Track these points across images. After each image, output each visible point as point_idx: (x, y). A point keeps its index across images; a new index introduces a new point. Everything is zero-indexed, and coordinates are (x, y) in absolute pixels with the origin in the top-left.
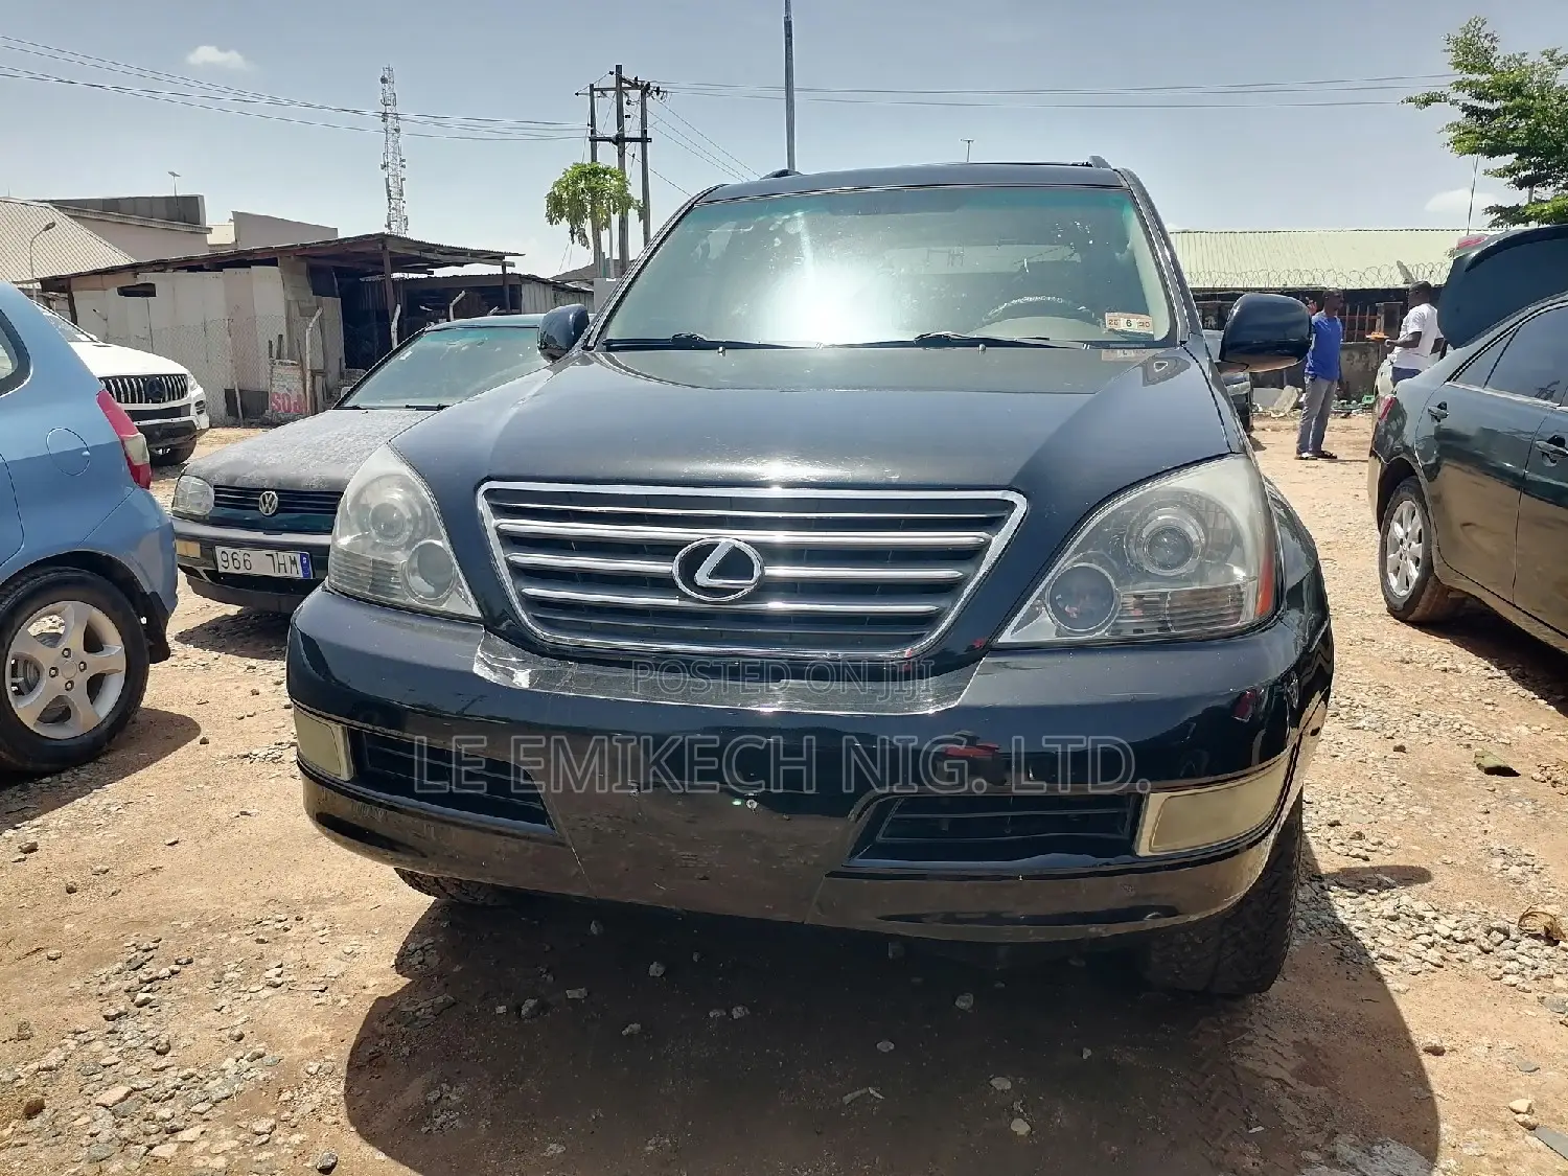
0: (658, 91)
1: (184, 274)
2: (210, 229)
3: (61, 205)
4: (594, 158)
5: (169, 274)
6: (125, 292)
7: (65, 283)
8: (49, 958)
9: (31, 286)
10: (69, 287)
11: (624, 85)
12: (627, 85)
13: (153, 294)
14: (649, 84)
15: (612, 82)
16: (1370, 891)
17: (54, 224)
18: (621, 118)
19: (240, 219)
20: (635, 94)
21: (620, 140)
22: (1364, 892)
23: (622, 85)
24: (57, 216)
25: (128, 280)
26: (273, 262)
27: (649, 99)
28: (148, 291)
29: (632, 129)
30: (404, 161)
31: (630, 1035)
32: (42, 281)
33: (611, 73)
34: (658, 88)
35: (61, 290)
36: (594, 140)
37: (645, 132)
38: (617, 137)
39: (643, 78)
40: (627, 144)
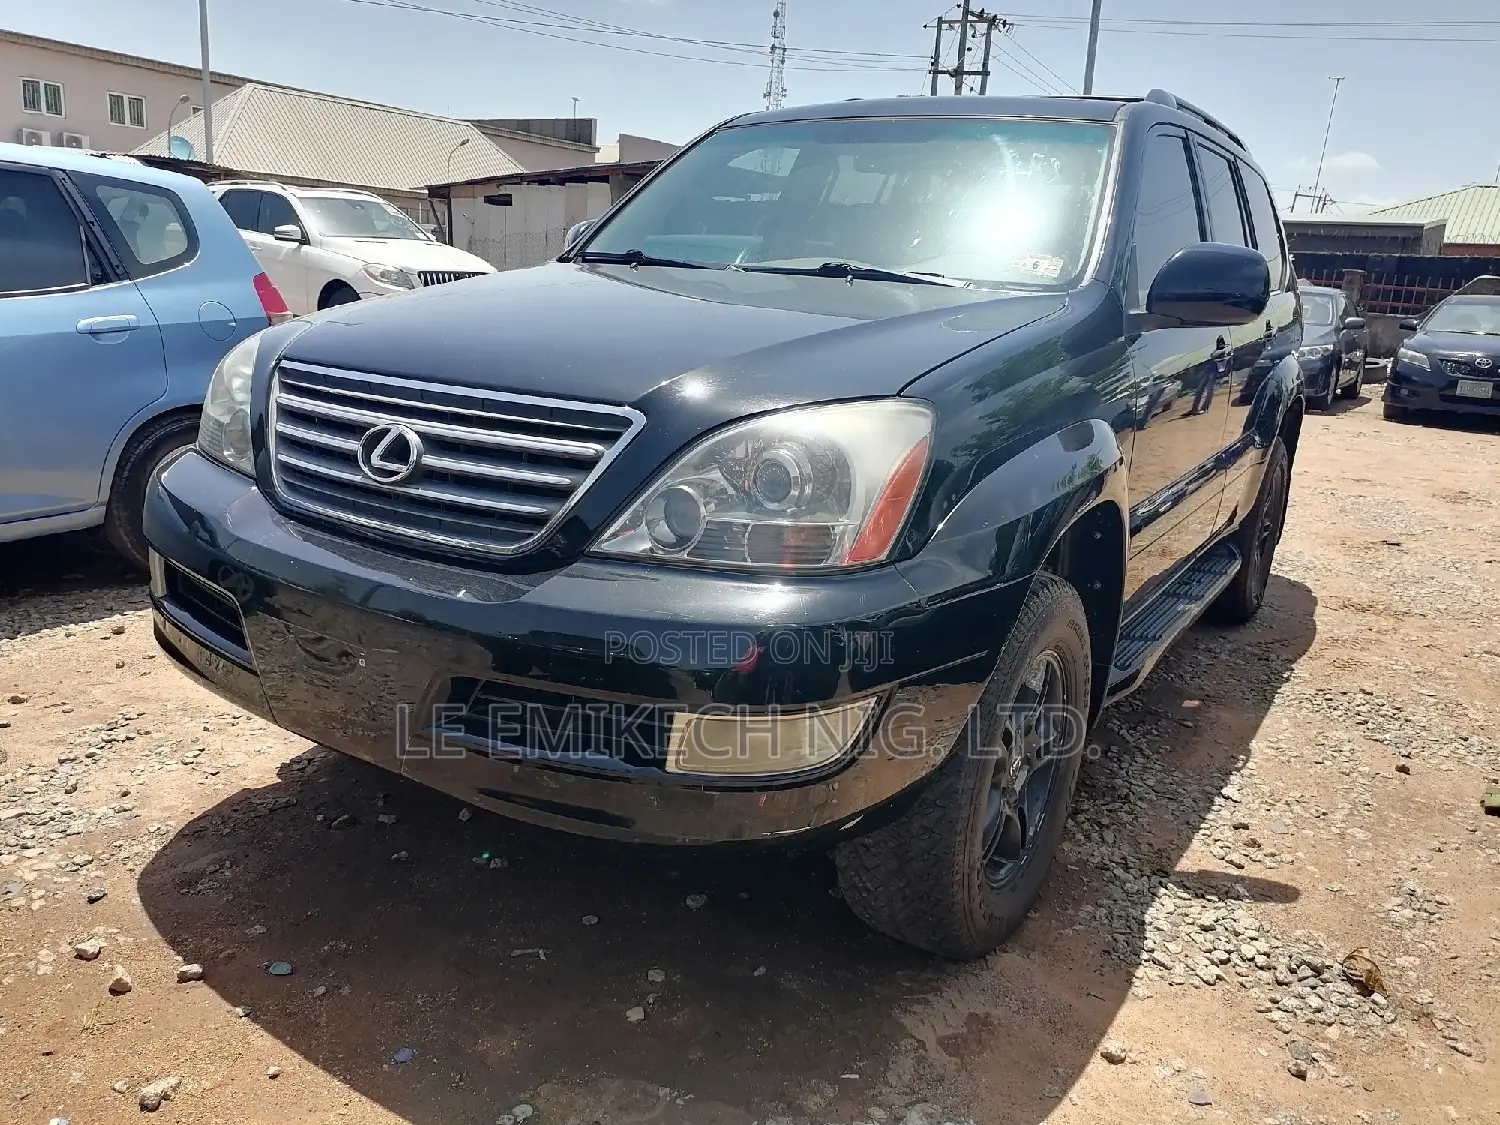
0: (1004, 24)
1: (535, 186)
2: (598, 149)
3: (480, 124)
4: (934, 91)
5: (524, 186)
6: (490, 200)
7: (446, 191)
8: (63, 712)
9: (422, 191)
10: (449, 195)
11: (970, 18)
12: (975, 19)
13: (509, 203)
14: (996, 16)
15: (958, 14)
16: (1209, 897)
17: (468, 141)
18: (962, 49)
19: (625, 141)
20: (982, 27)
21: (958, 73)
22: (1203, 897)
23: (969, 16)
24: (475, 134)
25: (492, 191)
26: (605, 179)
27: (994, 32)
28: (506, 201)
29: (973, 62)
30: (785, 90)
31: (397, 860)
32: (429, 188)
33: (959, 6)
34: (1005, 21)
35: (443, 196)
36: (936, 72)
37: (985, 65)
38: (955, 71)
39: (990, 12)
40: (965, 76)
